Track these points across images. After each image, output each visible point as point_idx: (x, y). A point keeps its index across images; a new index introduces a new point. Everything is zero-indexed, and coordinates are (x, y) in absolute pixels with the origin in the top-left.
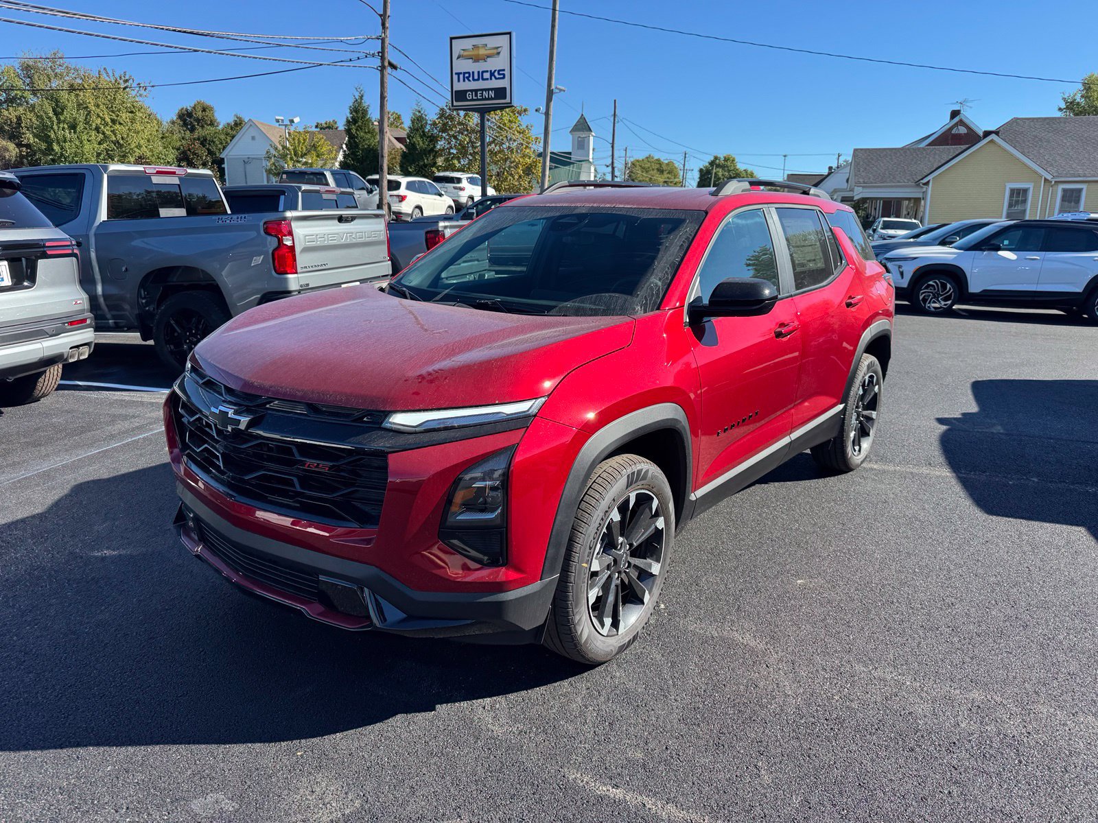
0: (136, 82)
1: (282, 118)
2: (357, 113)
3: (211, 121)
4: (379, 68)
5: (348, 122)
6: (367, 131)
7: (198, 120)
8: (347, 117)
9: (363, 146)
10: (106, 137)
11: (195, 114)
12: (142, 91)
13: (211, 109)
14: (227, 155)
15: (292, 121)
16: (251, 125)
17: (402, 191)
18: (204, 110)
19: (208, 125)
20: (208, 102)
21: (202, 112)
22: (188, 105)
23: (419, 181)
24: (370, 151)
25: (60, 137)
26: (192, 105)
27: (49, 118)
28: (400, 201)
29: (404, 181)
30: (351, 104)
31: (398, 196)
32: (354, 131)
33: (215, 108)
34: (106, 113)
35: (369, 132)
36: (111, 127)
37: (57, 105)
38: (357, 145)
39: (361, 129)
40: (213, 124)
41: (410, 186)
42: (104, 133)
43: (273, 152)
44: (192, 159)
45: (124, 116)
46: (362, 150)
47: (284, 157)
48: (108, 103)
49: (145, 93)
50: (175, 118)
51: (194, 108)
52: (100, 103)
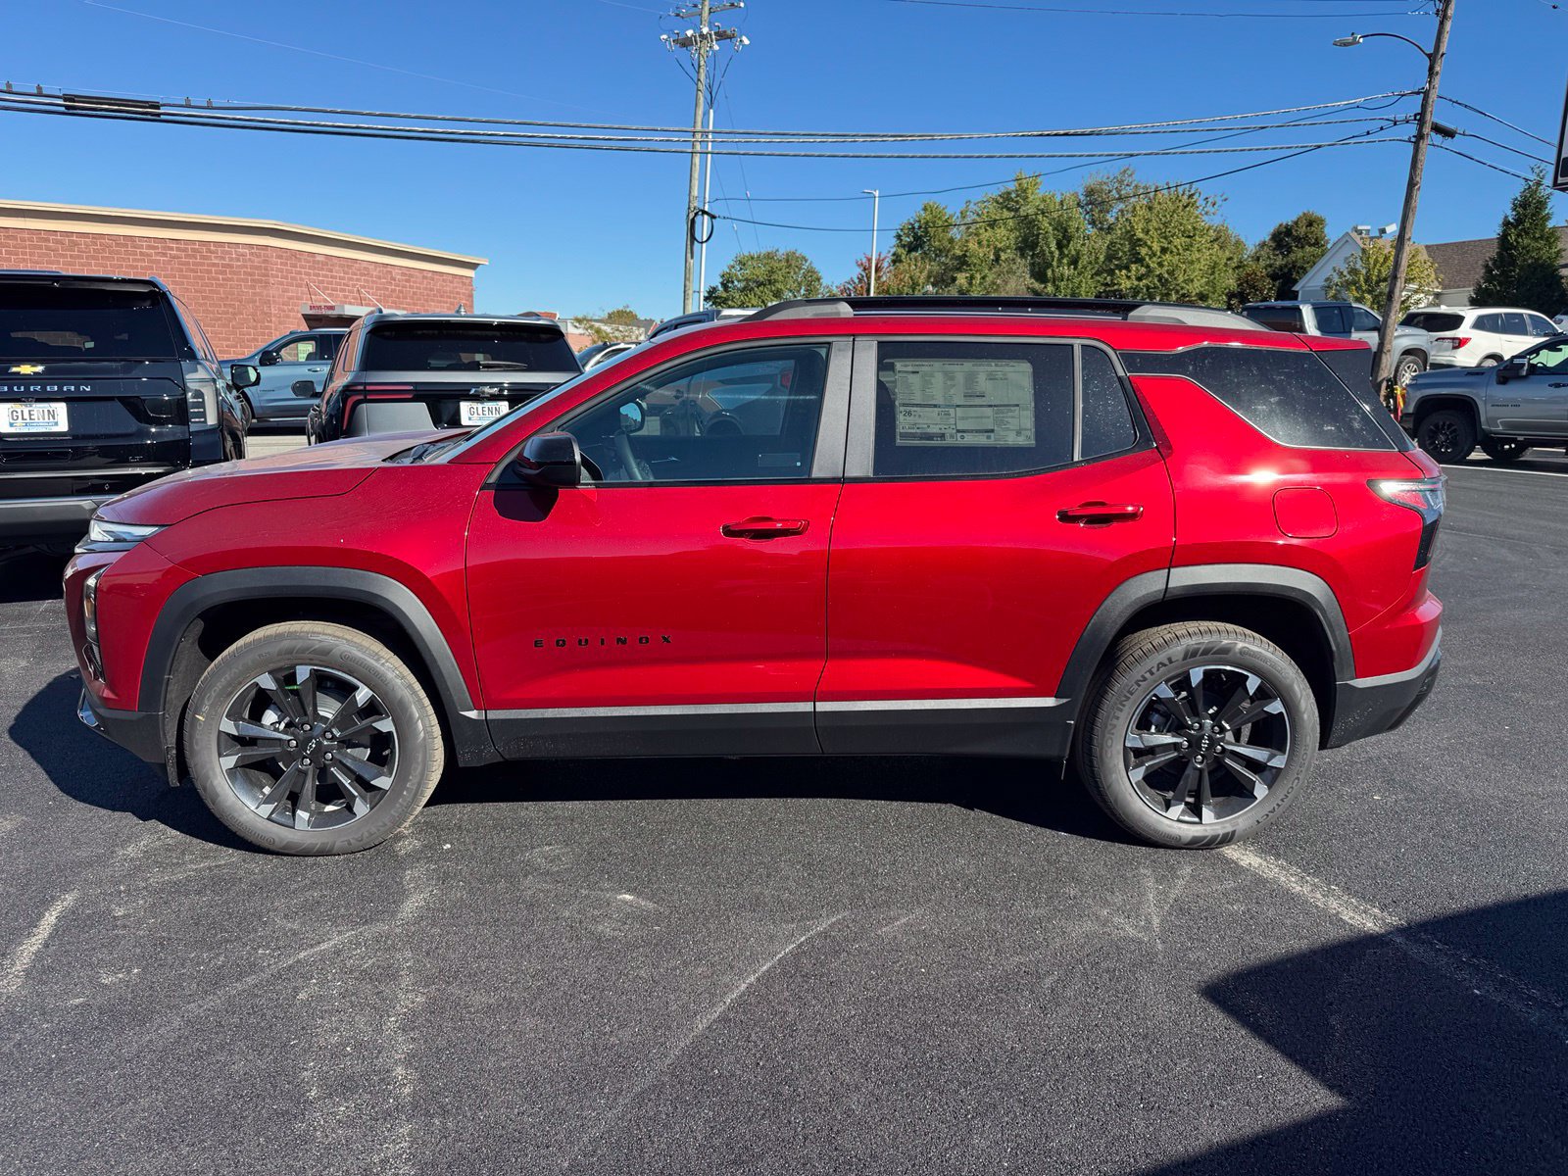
0: (1203, 197)
1: (1369, 228)
2: (1525, 209)
3: (1316, 240)
4: (1413, 139)
5: (1506, 224)
6: (1537, 235)
7: (1298, 239)
8: (1506, 217)
9: (1525, 260)
10: (1150, 271)
11: (1296, 231)
12: (1209, 208)
13: (1321, 221)
14: (1303, 287)
15: (1383, 231)
16: (1347, 241)
17: (1463, 331)
18: (1310, 224)
19: (1311, 245)
20: (1318, 213)
21: (1307, 226)
22: (1288, 218)
23: (1506, 314)
24: (1535, 269)
25: (1058, 275)
26: (1295, 219)
27: (1051, 253)
28: (1455, 348)
29: (1471, 315)
30: (1518, 195)
31: (1454, 339)
32: (1512, 238)
33: (1327, 221)
34: (1156, 240)
35: (1541, 238)
36: (1160, 257)
37: (1064, 237)
38: (1513, 261)
39: (1527, 233)
40: (1318, 243)
41: (1481, 324)
42: (1148, 266)
43: (1336, 279)
44: (1248, 294)
45: (1177, 242)
46: (1522, 268)
47: (1347, 285)
48: (1162, 226)
49: (1213, 210)
50: (1267, 239)
51: (1296, 223)
52: (1151, 228)
